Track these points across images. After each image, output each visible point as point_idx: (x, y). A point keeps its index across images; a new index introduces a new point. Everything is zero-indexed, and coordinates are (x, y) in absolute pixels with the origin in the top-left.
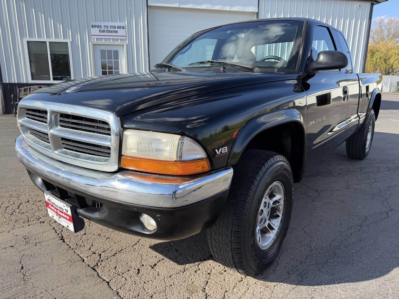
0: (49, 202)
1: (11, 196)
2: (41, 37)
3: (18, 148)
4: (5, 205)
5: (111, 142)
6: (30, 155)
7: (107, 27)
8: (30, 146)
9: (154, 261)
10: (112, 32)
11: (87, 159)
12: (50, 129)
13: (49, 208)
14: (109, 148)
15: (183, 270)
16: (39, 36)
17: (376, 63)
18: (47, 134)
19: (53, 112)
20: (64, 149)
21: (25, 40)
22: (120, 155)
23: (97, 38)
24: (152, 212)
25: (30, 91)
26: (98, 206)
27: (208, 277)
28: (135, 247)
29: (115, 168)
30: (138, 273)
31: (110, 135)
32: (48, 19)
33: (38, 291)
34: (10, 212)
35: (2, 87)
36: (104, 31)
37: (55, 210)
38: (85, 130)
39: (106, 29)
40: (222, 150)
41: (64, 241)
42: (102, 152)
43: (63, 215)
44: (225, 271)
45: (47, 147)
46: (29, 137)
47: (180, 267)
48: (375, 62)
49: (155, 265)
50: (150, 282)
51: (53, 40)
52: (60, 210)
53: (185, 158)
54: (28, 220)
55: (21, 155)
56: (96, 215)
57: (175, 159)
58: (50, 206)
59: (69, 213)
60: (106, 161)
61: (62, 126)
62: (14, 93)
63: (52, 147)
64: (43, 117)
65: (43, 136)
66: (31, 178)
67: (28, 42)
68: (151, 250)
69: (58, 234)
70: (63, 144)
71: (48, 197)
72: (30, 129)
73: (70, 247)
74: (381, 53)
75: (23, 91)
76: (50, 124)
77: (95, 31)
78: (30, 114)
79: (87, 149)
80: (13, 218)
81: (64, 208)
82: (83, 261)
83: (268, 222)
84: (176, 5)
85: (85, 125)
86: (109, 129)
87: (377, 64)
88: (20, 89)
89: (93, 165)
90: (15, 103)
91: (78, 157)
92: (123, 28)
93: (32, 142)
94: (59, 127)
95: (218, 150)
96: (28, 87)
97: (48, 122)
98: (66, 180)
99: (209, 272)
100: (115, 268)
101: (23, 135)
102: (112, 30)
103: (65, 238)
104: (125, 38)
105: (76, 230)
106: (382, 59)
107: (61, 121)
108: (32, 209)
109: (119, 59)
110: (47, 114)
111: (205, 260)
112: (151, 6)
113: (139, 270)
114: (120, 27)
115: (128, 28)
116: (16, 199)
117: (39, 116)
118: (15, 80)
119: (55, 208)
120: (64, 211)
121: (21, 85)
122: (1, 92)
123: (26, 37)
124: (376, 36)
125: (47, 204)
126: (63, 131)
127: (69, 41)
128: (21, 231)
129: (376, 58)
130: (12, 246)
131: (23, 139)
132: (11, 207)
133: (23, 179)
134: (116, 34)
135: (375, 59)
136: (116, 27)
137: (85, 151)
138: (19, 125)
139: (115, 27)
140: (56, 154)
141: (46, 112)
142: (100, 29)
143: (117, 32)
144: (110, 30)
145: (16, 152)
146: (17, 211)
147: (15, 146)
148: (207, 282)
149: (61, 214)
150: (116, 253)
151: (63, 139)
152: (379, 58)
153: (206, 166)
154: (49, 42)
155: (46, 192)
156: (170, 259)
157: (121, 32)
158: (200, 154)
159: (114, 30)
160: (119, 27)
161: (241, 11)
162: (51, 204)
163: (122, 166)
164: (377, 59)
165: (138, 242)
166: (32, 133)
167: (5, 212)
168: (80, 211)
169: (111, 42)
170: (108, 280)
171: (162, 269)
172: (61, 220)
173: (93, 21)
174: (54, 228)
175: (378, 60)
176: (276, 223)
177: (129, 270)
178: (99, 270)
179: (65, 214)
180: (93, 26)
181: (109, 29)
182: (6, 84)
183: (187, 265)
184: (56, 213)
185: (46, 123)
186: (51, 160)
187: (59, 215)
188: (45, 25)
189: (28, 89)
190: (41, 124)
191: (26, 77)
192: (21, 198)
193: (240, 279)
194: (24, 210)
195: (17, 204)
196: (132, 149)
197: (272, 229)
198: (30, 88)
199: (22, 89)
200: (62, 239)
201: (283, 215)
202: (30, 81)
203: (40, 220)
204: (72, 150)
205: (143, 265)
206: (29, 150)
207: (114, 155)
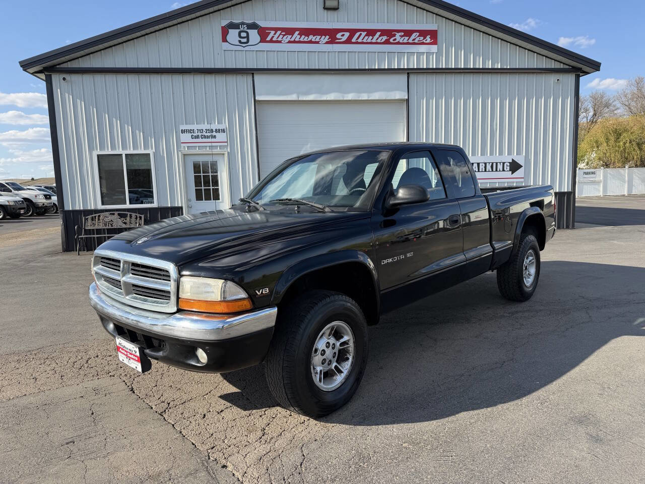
0: (119, 346)
1: (78, 351)
2: (115, 149)
3: (92, 295)
4: (72, 360)
5: (171, 287)
6: (103, 302)
7: (201, 131)
8: (103, 293)
9: (222, 407)
10: (208, 137)
11: (153, 303)
12: (123, 277)
13: (120, 352)
14: (169, 292)
15: (248, 415)
16: (113, 148)
17: (624, 150)
18: (120, 282)
19: (125, 262)
20: (135, 295)
21: (95, 154)
22: (178, 298)
23: (188, 147)
24: (203, 344)
25: (99, 219)
26: (163, 346)
27: (271, 420)
28: (205, 396)
29: (175, 309)
30: (204, 418)
31: (170, 281)
32: (124, 126)
33: (107, 431)
34: (79, 366)
35: (64, 215)
36: (197, 137)
37: (126, 353)
38: (151, 277)
39: (200, 134)
40: (262, 291)
41: (134, 392)
42: (165, 296)
43: (132, 356)
44: (291, 415)
45: (120, 293)
46: (103, 284)
47: (247, 413)
48: (622, 149)
49: (222, 411)
50: (213, 425)
51: (131, 151)
52: (129, 351)
53: (229, 299)
54: (97, 374)
55: (95, 301)
56: (161, 354)
57: (219, 299)
58: (121, 349)
59: (138, 354)
60: (168, 303)
61: (133, 274)
62: (78, 224)
63: (124, 293)
64: (116, 266)
65: (115, 283)
66: (103, 324)
67: (99, 156)
68: (220, 400)
69: (128, 386)
70: (134, 290)
71: (120, 341)
72: (103, 276)
73: (140, 397)
74: (632, 133)
75: (90, 220)
76: (122, 272)
77: (186, 137)
78: (104, 262)
79: (154, 294)
80: (82, 372)
81: (133, 350)
82: (152, 408)
83: (335, 364)
84: (293, 97)
85: (152, 273)
86: (169, 276)
87: (627, 151)
88: (87, 217)
89: (158, 307)
90: (80, 237)
91: (146, 301)
92: (223, 131)
93: (105, 288)
94: (131, 275)
95: (259, 292)
96: (97, 215)
97: (121, 269)
98: (135, 322)
99: (274, 416)
100: (182, 414)
101: (97, 282)
102: (210, 134)
103: (135, 389)
104: (226, 144)
105: (143, 371)
106: (634, 143)
107: (132, 269)
108: (102, 364)
109: (219, 173)
110: (120, 263)
111: (274, 406)
112: (259, 101)
113: (205, 415)
114: (219, 130)
115: (229, 131)
116: (84, 354)
117: (112, 265)
118: (79, 206)
119: (126, 351)
120: (134, 352)
121: (87, 212)
122: (62, 223)
123: (97, 149)
124: (633, 104)
125: (118, 348)
126: (134, 278)
127: (151, 151)
128: (91, 384)
129: (624, 141)
130: (82, 397)
131: (97, 286)
132: (79, 362)
133: (91, 333)
134: (213, 140)
135: (621, 143)
136: (214, 130)
137: (152, 295)
138: (93, 273)
139: (212, 131)
140: (128, 299)
141: (119, 261)
142: (193, 134)
143: (215, 137)
144: (206, 134)
145: (90, 299)
146: (86, 365)
147: (89, 293)
148: (269, 424)
149: (130, 356)
150: (185, 402)
151: (134, 285)
152: (628, 142)
153: (247, 305)
154: (126, 155)
155: (117, 336)
156: (238, 406)
157: (221, 137)
158: (243, 295)
159: (211, 134)
160: (217, 131)
161: (384, 98)
162: (122, 347)
163: (180, 308)
164: (625, 143)
165: (210, 392)
166: (105, 280)
167: (73, 367)
168: (147, 351)
169: (208, 151)
170: (173, 423)
171: (227, 414)
172: (130, 363)
173: (183, 124)
174: (124, 381)
175: (627, 145)
176: (346, 367)
177: (195, 416)
178: (166, 416)
179: (134, 355)
180: (183, 132)
181: (204, 133)
182: (69, 211)
183: (254, 411)
184: (126, 355)
185: (119, 270)
186: (123, 305)
187: (129, 357)
188: (121, 132)
189: (97, 217)
190: (115, 272)
191: (94, 201)
192: (89, 353)
193: (302, 421)
194: (93, 365)
195: (85, 358)
196: (188, 293)
197: (340, 372)
198: (99, 216)
199: (89, 217)
200: (132, 390)
201: (353, 357)
202: (100, 207)
203: (110, 374)
204: (142, 295)
205: (210, 411)
206: (103, 296)
207: (173, 298)
